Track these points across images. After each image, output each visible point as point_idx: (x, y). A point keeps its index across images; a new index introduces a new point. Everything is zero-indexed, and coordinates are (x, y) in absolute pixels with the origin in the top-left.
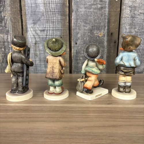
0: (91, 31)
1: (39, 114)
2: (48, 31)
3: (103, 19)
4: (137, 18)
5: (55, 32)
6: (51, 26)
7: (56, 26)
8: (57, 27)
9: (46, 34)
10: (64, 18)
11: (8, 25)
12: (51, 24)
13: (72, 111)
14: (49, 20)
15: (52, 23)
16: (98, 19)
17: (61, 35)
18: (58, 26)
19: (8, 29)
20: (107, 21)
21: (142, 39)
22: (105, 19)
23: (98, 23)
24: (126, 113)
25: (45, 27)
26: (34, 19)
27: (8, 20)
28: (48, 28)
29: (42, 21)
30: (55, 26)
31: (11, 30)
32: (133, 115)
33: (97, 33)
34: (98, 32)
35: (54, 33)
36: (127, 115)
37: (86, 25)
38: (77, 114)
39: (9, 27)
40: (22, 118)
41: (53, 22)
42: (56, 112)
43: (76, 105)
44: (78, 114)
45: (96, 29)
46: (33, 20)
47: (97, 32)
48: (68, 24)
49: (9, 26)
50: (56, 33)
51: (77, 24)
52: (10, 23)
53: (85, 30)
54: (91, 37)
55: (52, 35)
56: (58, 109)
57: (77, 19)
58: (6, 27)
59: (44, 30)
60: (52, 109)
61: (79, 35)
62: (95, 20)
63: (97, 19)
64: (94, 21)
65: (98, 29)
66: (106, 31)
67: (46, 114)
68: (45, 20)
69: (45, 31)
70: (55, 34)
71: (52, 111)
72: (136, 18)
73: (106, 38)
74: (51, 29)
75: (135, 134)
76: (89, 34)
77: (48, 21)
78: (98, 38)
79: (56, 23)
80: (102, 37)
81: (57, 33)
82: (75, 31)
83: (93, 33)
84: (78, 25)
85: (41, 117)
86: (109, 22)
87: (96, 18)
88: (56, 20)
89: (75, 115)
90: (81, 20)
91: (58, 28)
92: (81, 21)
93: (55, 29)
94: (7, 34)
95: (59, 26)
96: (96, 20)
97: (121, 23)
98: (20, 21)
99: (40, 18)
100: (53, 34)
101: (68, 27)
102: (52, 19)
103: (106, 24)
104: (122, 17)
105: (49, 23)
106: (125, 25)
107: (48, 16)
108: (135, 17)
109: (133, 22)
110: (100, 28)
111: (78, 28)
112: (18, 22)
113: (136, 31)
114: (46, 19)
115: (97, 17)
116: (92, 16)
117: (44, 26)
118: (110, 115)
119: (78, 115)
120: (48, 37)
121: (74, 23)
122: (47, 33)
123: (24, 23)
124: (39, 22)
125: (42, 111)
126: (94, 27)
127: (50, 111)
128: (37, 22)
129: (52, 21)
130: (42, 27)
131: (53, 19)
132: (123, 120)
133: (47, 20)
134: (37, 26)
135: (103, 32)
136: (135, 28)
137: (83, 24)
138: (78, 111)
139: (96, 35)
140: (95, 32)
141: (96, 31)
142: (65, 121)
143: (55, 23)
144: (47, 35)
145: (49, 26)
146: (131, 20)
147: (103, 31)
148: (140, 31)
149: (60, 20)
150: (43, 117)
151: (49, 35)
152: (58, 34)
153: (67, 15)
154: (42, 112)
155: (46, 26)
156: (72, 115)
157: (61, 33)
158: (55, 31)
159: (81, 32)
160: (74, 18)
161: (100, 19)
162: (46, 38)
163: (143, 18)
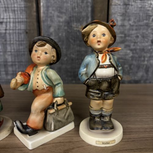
0: (68, 23)
2: (8, 24)
4: (132, 5)
5: (17, 26)
6: (11, 17)
7: (19, 17)
8: (20, 18)
9: (4, 28)
10: (29, 4)
12: (11, 14)
14: (8, 7)
15: (13, 12)
16: (77, 7)
17: (27, 29)
18: (21, 17)
20: (90, 9)
21: (138, 35)
22: (88, 7)
23: (77, 13)
25: (3, 19)
28: (7, 19)
30: (17, 17)
33: (77, 27)
34: (79, 25)
35: (16, 27)
37: (61, 16)
47: (76, 25)
51: (47, 13)
53: (59, 22)
54: (68, 32)
55: (13, 30)
57: (48, 7)
59: (1, 23)
62: (73, 8)
63: (76, 7)
68: (2, 7)
69: (4, 24)
70: (17, 28)
74: (12, 20)
76: (66, 28)
77: (7, 9)
78: (78, 33)
79: (19, 12)
81: (21, 27)
82: (46, 24)
83: (71, 26)
84: (50, 15)
86: (93, 11)
87: (75, 6)
88: (19, 8)
90: (54, 9)
91: (21, 20)
92: (53, 10)
93: (17, 20)
95: (23, 17)
96: (75, 9)
97: (110, 13)
100: (14, 28)
102: (13, 6)
103: (89, 15)
104: (111, 4)
105: (9, 13)
106: (116, 16)
107: (6, 3)
108: (129, 5)
109: (126, 12)
110: (81, 20)
111: (49, 19)
113: (130, 25)
114: (4, 6)
115: (76, 3)
116: (69, 2)
117: (2, 17)
120: (8, 32)
121: (44, 13)
122: (6, 27)
126: (72, 19)
129: (13, 9)
131: (14, 7)
133: (5, 7)
136: (129, 20)
137: (56, 13)
139: (75, 29)
140: (74, 25)
143: (16, 13)
144: (6, 30)
145: (8, 17)
146: (123, 9)
147: (84, 23)
148: (136, 24)
149: (23, 9)
151: (10, 30)
152: (22, 28)
153: (33, 1)
155: (4, 16)
157: (26, 27)
159: (55, 24)
160: (43, 5)
161: (80, 7)
162: (5, 33)
163: (140, 6)
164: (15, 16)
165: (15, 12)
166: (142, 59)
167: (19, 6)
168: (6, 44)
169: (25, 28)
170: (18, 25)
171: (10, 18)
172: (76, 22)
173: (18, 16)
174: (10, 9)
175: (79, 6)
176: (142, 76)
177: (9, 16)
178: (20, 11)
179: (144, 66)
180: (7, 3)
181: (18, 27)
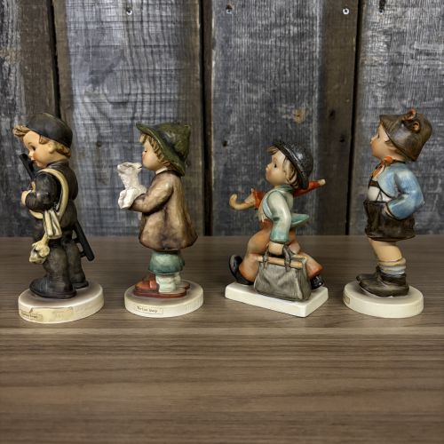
0: (270, 104)
1: (114, 358)
2: (139, 105)
3: (305, 69)
4: (408, 65)
5: (158, 110)
6: (146, 91)
7: (163, 91)
8: (166, 94)
9: (130, 116)
10: (185, 64)
11: (13, 86)
12: (146, 85)
13: (215, 349)
14: (140, 71)
15: (151, 79)
16: (290, 68)
17: (178, 118)
18: (168, 91)
19: (13, 100)
20: (316, 74)
22: (312, 69)
23: (290, 82)
24: (383, 353)
25: (129, 94)
26: (94, 69)
27: (13, 71)
28: (137, 94)
29: (118, 74)
30: (158, 91)
31: (23, 103)
32: (404, 358)
33: (287, 113)
34: (292, 109)
35: (155, 112)
36: (386, 359)
37: (255, 88)
38: (231, 358)
39: (17, 94)
40: (58, 371)
41: (154, 78)
42: (167, 352)
43: (227, 329)
44: (236, 358)
45: (284, 101)
46: (92, 73)
47: (286, 108)
48: (198, 84)
49: (15, 88)
50: (163, 111)
51: (225, 83)
52: (21, 80)
53: (250, 101)
54: (268, 123)
55: (149, 119)
56: (171, 344)
57: (226, 70)
58: (7, 94)
59: (124, 103)
60: (153, 344)
61: (233, 119)
62: (281, 73)
63: (287, 70)
64: (279, 73)
65: (292, 98)
66: (315, 105)
67: (134, 357)
68: (128, 71)
69: (129, 106)
70: (158, 116)
71: (153, 348)
72: (405, 67)
73: (314, 128)
74: (147, 98)
75: (415, 416)
76: (264, 114)
77: (137, 74)
78: (289, 126)
79: (164, 82)
80: (303, 123)
81: (165, 112)
82: (221, 106)
83: (276, 112)
84: (230, 86)
85: (118, 370)
86: (324, 78)
87: (285, 67)
88: (163, 73)
89: (226, 361)
90: (240, 73)
91: (168, 97)
92: (237, 76)
93: (158, 98)
94: (11, 116)
95: (172, 91)
96: (285, 73)
97: (360, 82)
98: (51, 75)
99: (112, 66)
100: (152, 115)
101: (198, 92)
102: (151, 68)
103: (316, 85)
104: (363, 63)
105: (141, 82)
106: (373, 88)
107: (136, 61)
108: (402, 64)
109: (394, 79)
110: (297, 97)
111: (228, 96)
112: (46, 78)
113: (404, 107)
114: (131, 68)
115: (287, 62)
116: (273, 59)
117: (126, 91)
118: (335, 359)
119: (235, 361)
121: (218, 82)
122: (135, 112)
123: (62, 82)
124: (109, 79)
125: (122, 349)
126: (278, 94)
127: (146, 350)
128: (103, 79)
129: (151, 74)
130: (120, 92)
131: (154, 70)
132: (373, 374)
133: (134, 70)
134: (103, 90)
135: (307, 109)
136: (402, 97)
137: (244, 83)
138: (234, 349)
139: (284, 117)
140: (282, 108)
141: (284, 106)
142: (194, 381)
143: (158, 82)
144: (133, 118)
145: (140, 91)
146: (389, 72)
147: (305, 104)
148: (418, 106)
149: (173, 73)
150: (125, 369)
151: (142, 118)
152: (168, 116)
153: (194, 59)
154: (121, 352)
155: (130, 88)
156: (218, 361)
157: (178, 112)
158: (158, 106)
159: (240, 107)
160: (216, 65)
161: (296, 69)
162: (132, 126)
163: (426, 67)
164: (155, 89)
165: (154, 80)
166: (432, 181)
167: (163, 68)
168: (132, 149)
169: (175, 116)
170: (161, 107)
171: (143, 94)
172: (286, 103)
173: (161, 89)
174: (145, 74)
175: (292, 67)
176: (431, 221)
177: (142, 89)
178: (166, 78)
179: (435, 197)
180: (139, 61)
181: (161, 112)
